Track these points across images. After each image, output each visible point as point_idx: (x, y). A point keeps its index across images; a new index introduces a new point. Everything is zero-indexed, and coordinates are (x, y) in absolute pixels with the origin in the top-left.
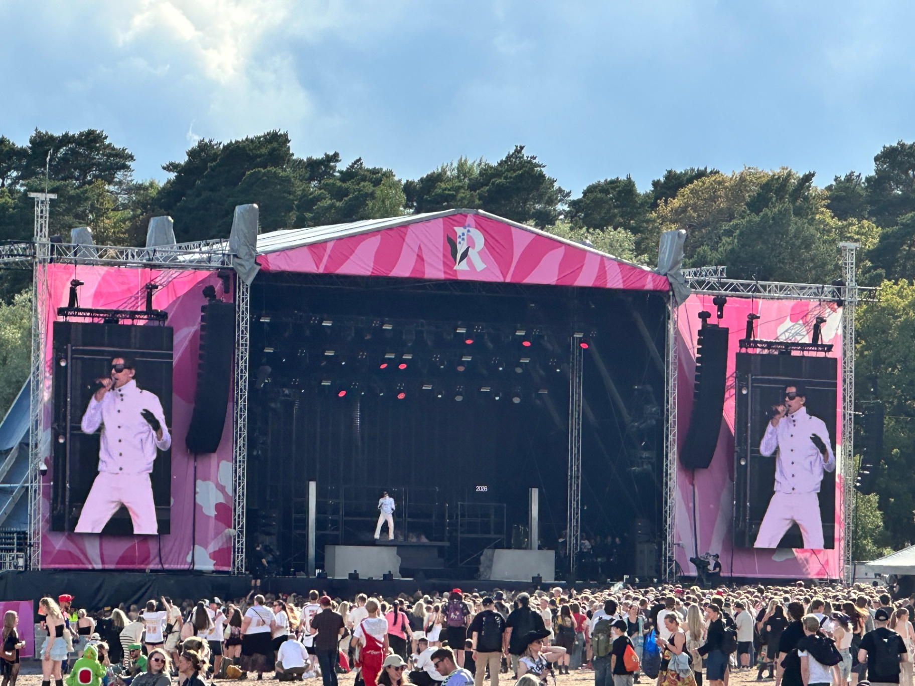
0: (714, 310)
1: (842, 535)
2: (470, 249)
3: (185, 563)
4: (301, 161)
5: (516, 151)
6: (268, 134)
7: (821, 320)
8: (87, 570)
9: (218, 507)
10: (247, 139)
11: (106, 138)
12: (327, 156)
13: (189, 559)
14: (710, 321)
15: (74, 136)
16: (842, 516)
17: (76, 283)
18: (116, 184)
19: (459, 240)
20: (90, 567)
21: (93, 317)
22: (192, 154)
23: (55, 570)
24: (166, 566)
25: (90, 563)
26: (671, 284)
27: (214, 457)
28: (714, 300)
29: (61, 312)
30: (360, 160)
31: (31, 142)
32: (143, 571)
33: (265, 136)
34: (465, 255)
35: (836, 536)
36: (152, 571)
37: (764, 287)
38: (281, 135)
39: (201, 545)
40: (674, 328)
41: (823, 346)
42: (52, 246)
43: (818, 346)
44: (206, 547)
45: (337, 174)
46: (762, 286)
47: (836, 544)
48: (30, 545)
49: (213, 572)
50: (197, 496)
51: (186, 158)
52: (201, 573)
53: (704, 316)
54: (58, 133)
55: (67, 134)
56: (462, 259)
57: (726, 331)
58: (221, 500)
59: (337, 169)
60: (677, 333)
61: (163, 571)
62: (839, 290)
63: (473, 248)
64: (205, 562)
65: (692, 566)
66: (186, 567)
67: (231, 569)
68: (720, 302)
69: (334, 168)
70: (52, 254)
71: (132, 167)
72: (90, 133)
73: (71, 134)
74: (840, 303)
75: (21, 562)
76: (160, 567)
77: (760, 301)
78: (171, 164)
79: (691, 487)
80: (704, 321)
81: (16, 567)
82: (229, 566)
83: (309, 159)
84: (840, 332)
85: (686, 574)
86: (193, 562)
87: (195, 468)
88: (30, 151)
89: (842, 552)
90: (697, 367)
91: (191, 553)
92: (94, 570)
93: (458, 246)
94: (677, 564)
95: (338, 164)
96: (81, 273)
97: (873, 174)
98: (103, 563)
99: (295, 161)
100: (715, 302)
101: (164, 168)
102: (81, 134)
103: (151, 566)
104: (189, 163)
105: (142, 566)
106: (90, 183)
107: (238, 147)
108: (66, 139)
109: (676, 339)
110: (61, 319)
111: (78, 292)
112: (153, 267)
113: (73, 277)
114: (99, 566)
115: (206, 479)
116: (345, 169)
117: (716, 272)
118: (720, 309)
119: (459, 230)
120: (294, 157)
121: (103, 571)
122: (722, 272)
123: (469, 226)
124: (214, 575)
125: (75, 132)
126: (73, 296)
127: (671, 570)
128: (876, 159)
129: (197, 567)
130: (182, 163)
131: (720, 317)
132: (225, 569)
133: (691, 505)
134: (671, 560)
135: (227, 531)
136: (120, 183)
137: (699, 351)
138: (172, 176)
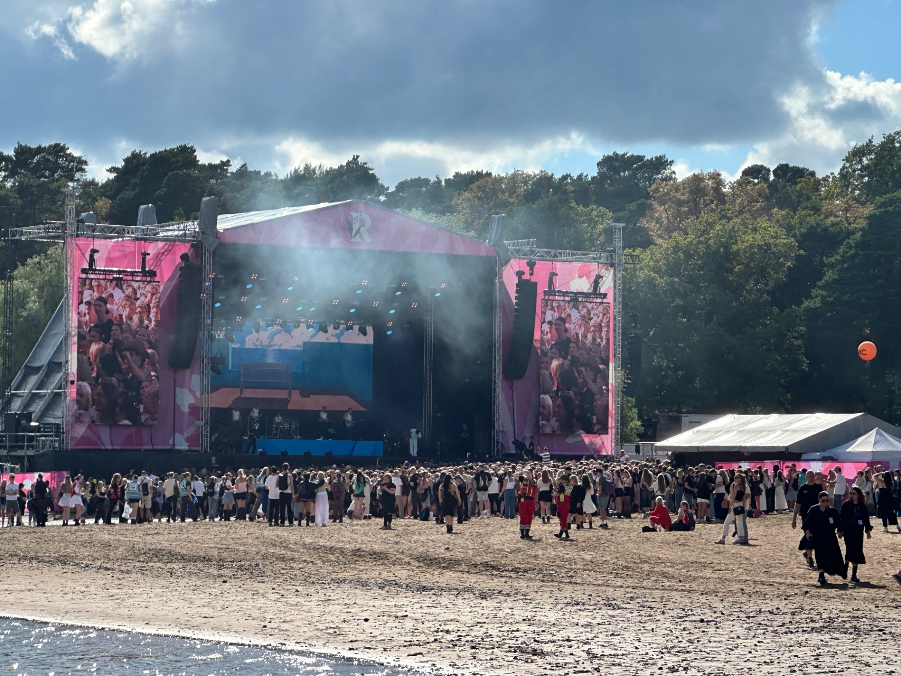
0: (527, 270)
1: (614, 424)
2: (362, 228)
3: (169, 445)
4: (205, 165)
5: (354, 158)
6: (180, 147)
7: (599, 277)
8: (102, 450)
9: (191, 407)
10: (165, 151)
11: (68, 149)
12: (222, 162)
13: (171, 442)
14: (524, 277)
15: (45, 148)
16: (614, 412)
17: (94, 251)
18: (75, 181)
19: (354, 221)
20: (103, 448)
21: (105, 275)
22: (127, 161)
23: (80, 450)
24: (156, 447)
25: (104, 445)
26: (497, 252)
27: (188, 372)
28: (527, 262)
29: (84, 271)
30: (246, 164)
31: (15, 152)
32: (139, 450)
33: (177, 148)
34: (358, 232)
35: (610, 425)
36: (146, 450)
37: (560, 253)
38: (189, 148)
39: (179, 432)
40: (500, 282)
41: (600, 294)
42: (78, 225)
43: (597, 294)
44: (182, 434)
45: (229, 175)
46: (559, 253)
47: (610, 431)
48: (63, 433)
49: (187, 451)
50: (177, 399)
51: (123, 164)
52: (179, 451)
53: (520, 274)
54: (34, 146)
55: (40, 146)
56: (356, 235)
57: (535, 284)
58: (193, 401)
59: (229, 171)
60: (502, 284)
61: (154, 450)
62: (611, 256)
63: (364, 226)
64: (182, 445)
65: (513, 446)
66: (169, 447)
67: (199, 449)
68: (531, 265)
69: (227, 170)
70: (78, 231)
71: (86, 170)
72: (57, 145)
73: (43, 146)
74: (612, 265)
75: (57, 445)
76: (151, 447)
77: (558, 264)
78: (113, 168)
79: (511, 392)
80: (520, 278)
81: (54, 448)
82: (199, 446)
83: (210, 165)
84: (612, 285)
85: (508, 452)
86: (174, 444)
87: (175, 379)
88: (14, 158)
89: (613, 437)
90: (516, 309)
91: (172, 438)
92: (106, 450)
93: (354, 227)
94: (502, 444)
95: (229, 168)
96: (97, 244)
97: (596, 175)
98: (112, 445)
99: (201, 165)
100: (528, 264)
101: (108, 170)
102: (50, 146)
103: (145, 447)
104: (125, 167)
105: (139, 447)
106: (58, 180)
107: (161, 156)
108: (40, 150)
109: (501, 289)
110: (84, 276)
111: (95, 257)
112: (145, 240)
113: (92, 247)
114: (109, 447)
115: (182, 386)
116: (234, 171)
117: (528, 243)
118: (532, 269)
119: (354, 214)
120: (200, 163)
121: (113, 450)
122: (533, 244)
123: (361, 212)
124: (189, 453)
125: (46, 144)
126: (92, 261)
127: (498, 449)
128: (599, 164)
129: (177, 447)
130: (120, 167)
131: (531, 274)
132: (196, 448)
133: (511, 404)
134: (498, 442)
135: (197, 422)
136: (78, 180)
137: (517, 298)
138: (112, 176)
